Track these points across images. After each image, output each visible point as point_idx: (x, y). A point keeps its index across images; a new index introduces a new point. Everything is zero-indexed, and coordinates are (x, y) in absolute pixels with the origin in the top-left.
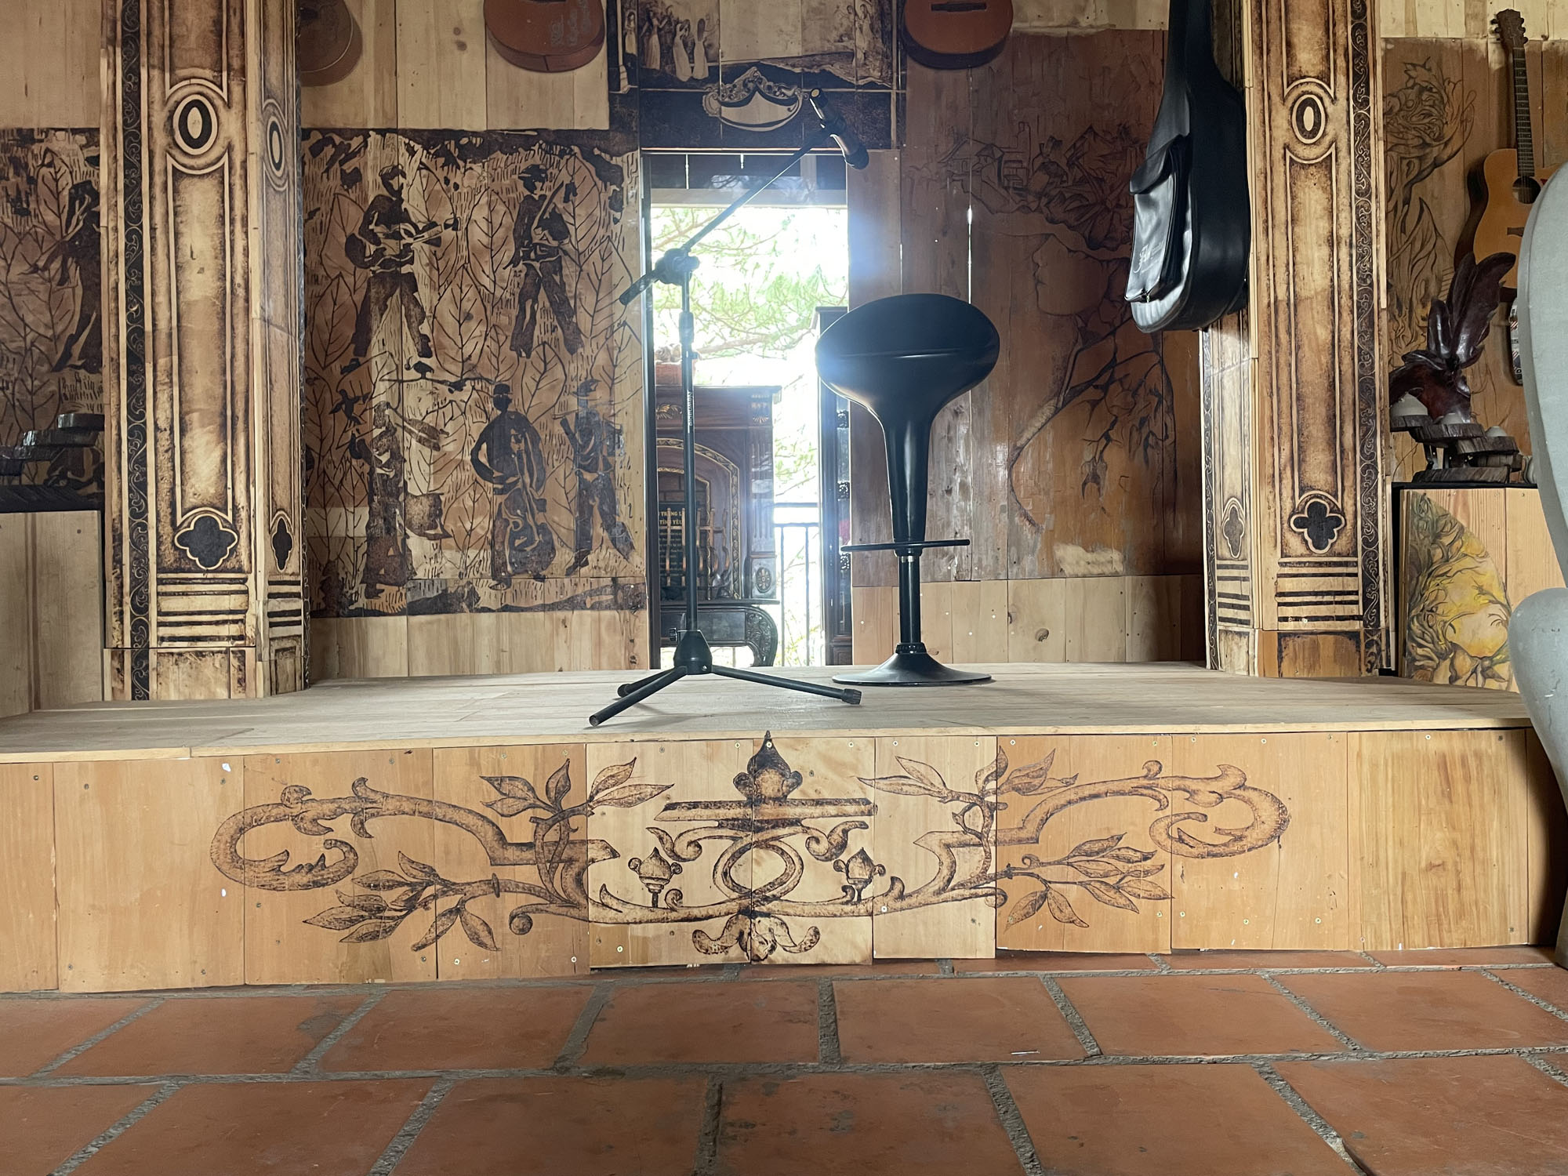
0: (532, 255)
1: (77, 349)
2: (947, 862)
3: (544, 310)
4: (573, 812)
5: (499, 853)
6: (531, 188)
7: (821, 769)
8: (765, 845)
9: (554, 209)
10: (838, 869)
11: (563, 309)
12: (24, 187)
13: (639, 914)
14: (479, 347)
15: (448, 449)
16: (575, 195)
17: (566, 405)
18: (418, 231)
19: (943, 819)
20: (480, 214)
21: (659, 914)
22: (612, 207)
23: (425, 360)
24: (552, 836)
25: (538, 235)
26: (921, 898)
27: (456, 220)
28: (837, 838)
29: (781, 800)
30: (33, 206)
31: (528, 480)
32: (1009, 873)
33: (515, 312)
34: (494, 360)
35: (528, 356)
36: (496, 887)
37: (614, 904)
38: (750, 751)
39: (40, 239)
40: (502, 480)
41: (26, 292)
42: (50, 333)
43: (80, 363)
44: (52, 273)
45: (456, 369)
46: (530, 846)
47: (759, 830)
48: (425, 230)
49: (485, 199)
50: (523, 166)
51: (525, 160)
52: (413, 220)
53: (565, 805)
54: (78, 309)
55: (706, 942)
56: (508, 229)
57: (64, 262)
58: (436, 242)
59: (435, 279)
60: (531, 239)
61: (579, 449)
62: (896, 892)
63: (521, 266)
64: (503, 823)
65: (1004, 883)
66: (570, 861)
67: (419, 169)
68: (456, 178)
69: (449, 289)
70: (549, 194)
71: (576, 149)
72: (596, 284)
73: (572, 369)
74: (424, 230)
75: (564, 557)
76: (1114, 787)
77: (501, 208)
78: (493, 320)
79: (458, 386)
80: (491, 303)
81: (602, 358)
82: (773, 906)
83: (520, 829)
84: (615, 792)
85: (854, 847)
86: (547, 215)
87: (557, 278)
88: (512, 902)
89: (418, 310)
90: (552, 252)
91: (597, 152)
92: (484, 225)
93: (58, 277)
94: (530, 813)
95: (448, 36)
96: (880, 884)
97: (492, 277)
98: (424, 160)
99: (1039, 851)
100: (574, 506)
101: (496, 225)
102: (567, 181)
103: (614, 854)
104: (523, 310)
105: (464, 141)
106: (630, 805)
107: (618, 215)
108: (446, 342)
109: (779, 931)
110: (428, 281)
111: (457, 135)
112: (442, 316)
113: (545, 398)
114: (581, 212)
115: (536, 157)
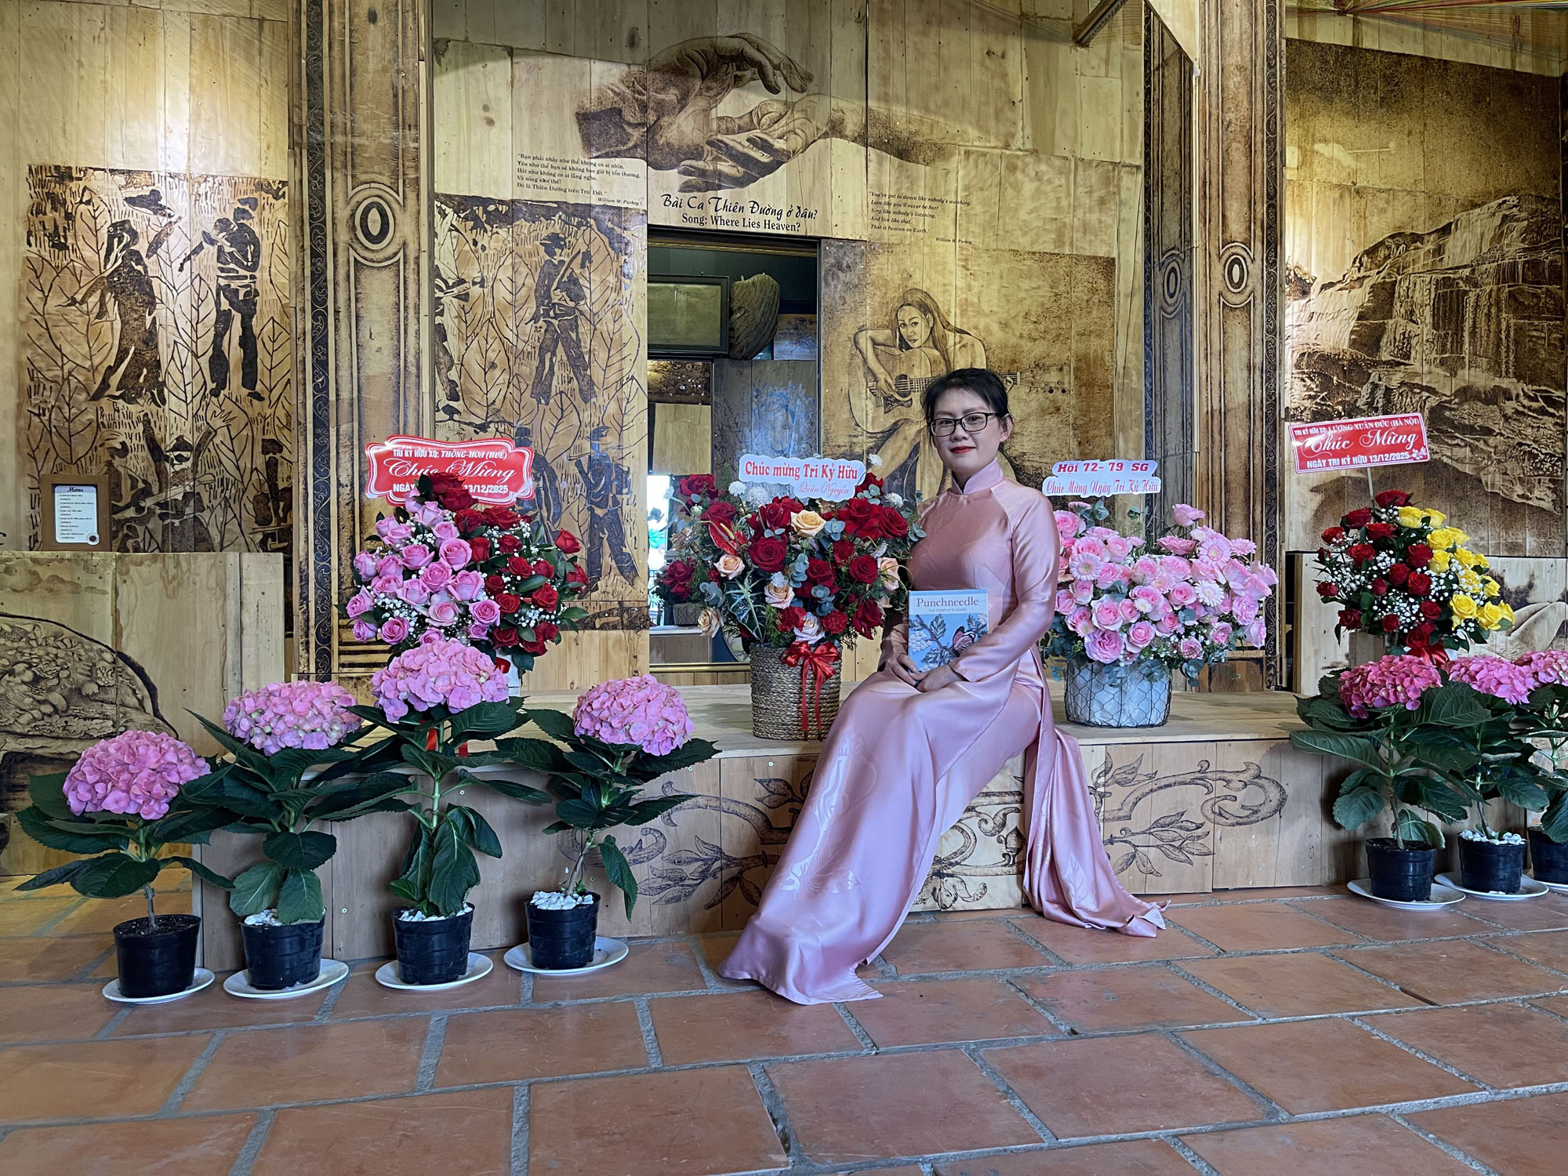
0: (552, 313)
1: (115, 380)
6: (551, 254)
9: (571, 274)
11: (578, 362)
12: (62, 223)
14: (502, 393)
16: (590, 262)
18: (448, 287)
20: (504, 275)
22: (622, 274)
23: (452, 403)
25: (557, 296)
27: (483, 280)
30: (70, 241)
31: (545, 514)
33: (535, 364)
34: (515, 405)
35: (547, 403)
39: (78, 272)
41: (64, 323)
42: (87, 364)
43: (118, 394)
44: (91, 306)
45: (482, 412)
48: (455, 285)
49: (509, 261)
50: (545, 234)
51: (544, 228)
52: (444, 276)
54: (117, 342)
56: (530, 289)
57: (103, 296)
58: (464, 297)
59: (463, 331)
60: (550, 298)
63: (541, 322)
67: (450, 230)
68: (483, 240)
69: (475, 341)
70: (567, 260)
71: (592, 222)
72: (608, 342)
73: (586, 417)
74: (453, 287)
77: (524, 270)
78: (515, 369)
79: (482, 428)
80: (513, 354)
81: (612, 408)
82: (956, 869)
86: (565, 279)
87: (574, 335)
89: (447, 358)
90: (569, 311)
91: (610, 225)
92: (508, 284)
93: (96, 310)
95: (480, 111)
97: (515, 331)
98: (454, 223)
100: (586, 537)
101: (520, 282)
102: (583, 250)
104: (542, 362)
105: (492, 208)
107: (628, 282)
108: (472, 387)
109: (960, 887)
110: (456, 332)
111: (484, 202)
112: (469, 364)
113: (562, 442)
114: (596, 278)
115: (556, 226)
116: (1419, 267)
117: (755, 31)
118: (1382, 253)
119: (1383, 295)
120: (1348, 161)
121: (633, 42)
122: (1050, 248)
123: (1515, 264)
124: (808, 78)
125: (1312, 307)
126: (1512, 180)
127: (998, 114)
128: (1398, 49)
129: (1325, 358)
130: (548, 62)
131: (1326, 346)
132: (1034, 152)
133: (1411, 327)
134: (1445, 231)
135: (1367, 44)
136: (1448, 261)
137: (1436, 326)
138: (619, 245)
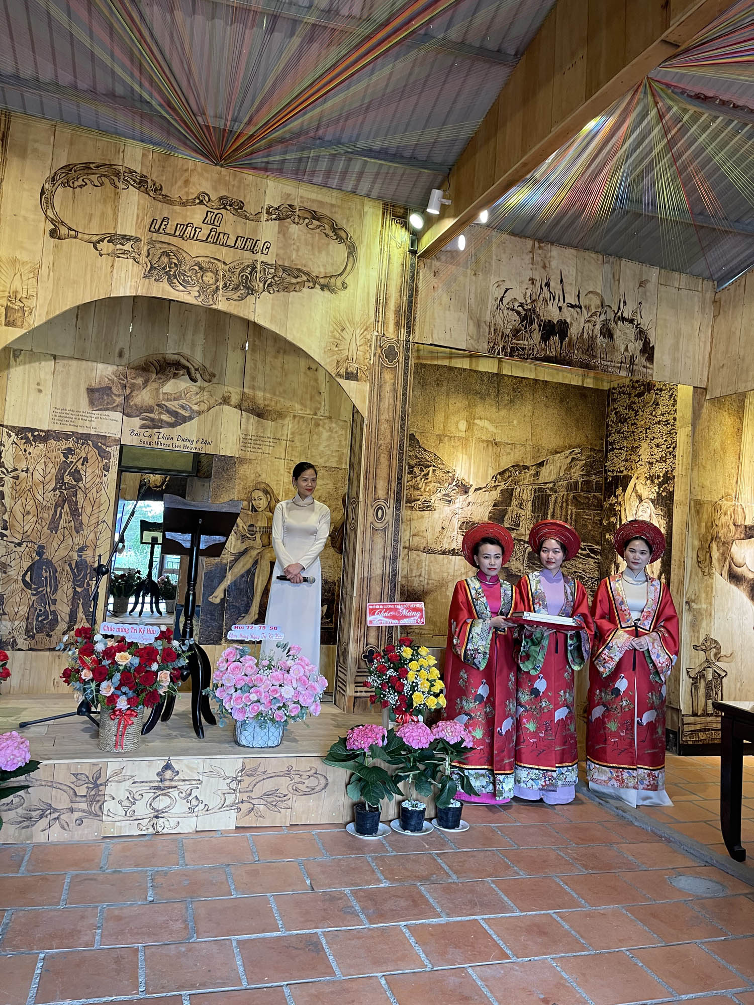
0: (63, 487)
2: (223, 799)
3: (67, 513)
4: (101, 785)
5: (74, 799)
6: (67, 458)
7: (186, 770)
8: (165, 795)
9: (76, 468)
10: (188, 802)
11: (75, 513)
13: (120, 818)
14: (32, 527)
15: (10, 573)
16: (87, 463)
17: (71, 557)
18: (8, 472)
19: (223, 785)
20: (40, 467)
21: (127, 818)
22: (104, 469)
23: (4, 532)
24: (93, 793)
25: (67, 479)
26: (214, 811)
27: (28, 469)
28: (188, 792)
29: (171, 780)
31: (48, 590)
32: (242, 802)
33: (52, 512)
34: (39, 534)
35: (56, 533)
36: (72, 810)
37: (112, 815)
38: (163, 764)
40: (36, 589)
45: (19, 537)
46: (85, 796)
47: (163, 790)
48: (11, 471)
49: (43, 460)
50: (64, 447)
52: (6, 466)
53: (98, 782)
55: (141, 827)
56: (53, 475)
58: (17, 478)
59: (14, 494)
60: (64, 480)
61: (75, 576)
62: (206, 809)
63: (57, 492)
64: (76, 789)
65: (240, 805)
66: (99, 801)
67: (12, 444)
68: (30, 449)
69: (20, 500)
70: (75, 461)
71: (90, 442)
72: (93, 503)
73: (76, 541)
76: (278, 774)
77: (51, 465)
78: (40, 515)
79: (19, 544)
80: (39, 507)
81: (92, 536)
82: (165, 814)
83: (82, 791)
84: (116, 778)
85: (193, 795)
86: (73, 470)
87: (74, 499)
88: (76, 815)
89: (3, 508)
90: (73, 487)
91: (100, 444)
92: (41, 472)
94: (86, 785)
95: (33, 386)
96: (201, 806)
97: (42, 496)
98: (15, 440)
99: (253, 795)
100: (70, 603)
101: (48, 471)
102: (84, 456)
103: (114, 799)
104: (56, 512)
105: (36, 433)
106: (120, 782)
107: (106, 473)
108: (16, 523)
109: (166, 823)
110: (10, 495)
111: (32, 430)
112: (15, 512)
113: (62, 553)
114: (89, 470)
115: (70, 444)
116: (526, 481)
118: (507, 474)
119: (507, 495)
120: (492, 428)
123: (577, 482)
124: (213, 375)
125: (470, 499)
126: (578, 441)
128: (522, 376)
131: (476, 519)
132: (330, 418)
133: (520, 511)
134: (541, 464)
135: (505, 372)
136: (541, 480)
137: (533, 512)
138: (103, 454)
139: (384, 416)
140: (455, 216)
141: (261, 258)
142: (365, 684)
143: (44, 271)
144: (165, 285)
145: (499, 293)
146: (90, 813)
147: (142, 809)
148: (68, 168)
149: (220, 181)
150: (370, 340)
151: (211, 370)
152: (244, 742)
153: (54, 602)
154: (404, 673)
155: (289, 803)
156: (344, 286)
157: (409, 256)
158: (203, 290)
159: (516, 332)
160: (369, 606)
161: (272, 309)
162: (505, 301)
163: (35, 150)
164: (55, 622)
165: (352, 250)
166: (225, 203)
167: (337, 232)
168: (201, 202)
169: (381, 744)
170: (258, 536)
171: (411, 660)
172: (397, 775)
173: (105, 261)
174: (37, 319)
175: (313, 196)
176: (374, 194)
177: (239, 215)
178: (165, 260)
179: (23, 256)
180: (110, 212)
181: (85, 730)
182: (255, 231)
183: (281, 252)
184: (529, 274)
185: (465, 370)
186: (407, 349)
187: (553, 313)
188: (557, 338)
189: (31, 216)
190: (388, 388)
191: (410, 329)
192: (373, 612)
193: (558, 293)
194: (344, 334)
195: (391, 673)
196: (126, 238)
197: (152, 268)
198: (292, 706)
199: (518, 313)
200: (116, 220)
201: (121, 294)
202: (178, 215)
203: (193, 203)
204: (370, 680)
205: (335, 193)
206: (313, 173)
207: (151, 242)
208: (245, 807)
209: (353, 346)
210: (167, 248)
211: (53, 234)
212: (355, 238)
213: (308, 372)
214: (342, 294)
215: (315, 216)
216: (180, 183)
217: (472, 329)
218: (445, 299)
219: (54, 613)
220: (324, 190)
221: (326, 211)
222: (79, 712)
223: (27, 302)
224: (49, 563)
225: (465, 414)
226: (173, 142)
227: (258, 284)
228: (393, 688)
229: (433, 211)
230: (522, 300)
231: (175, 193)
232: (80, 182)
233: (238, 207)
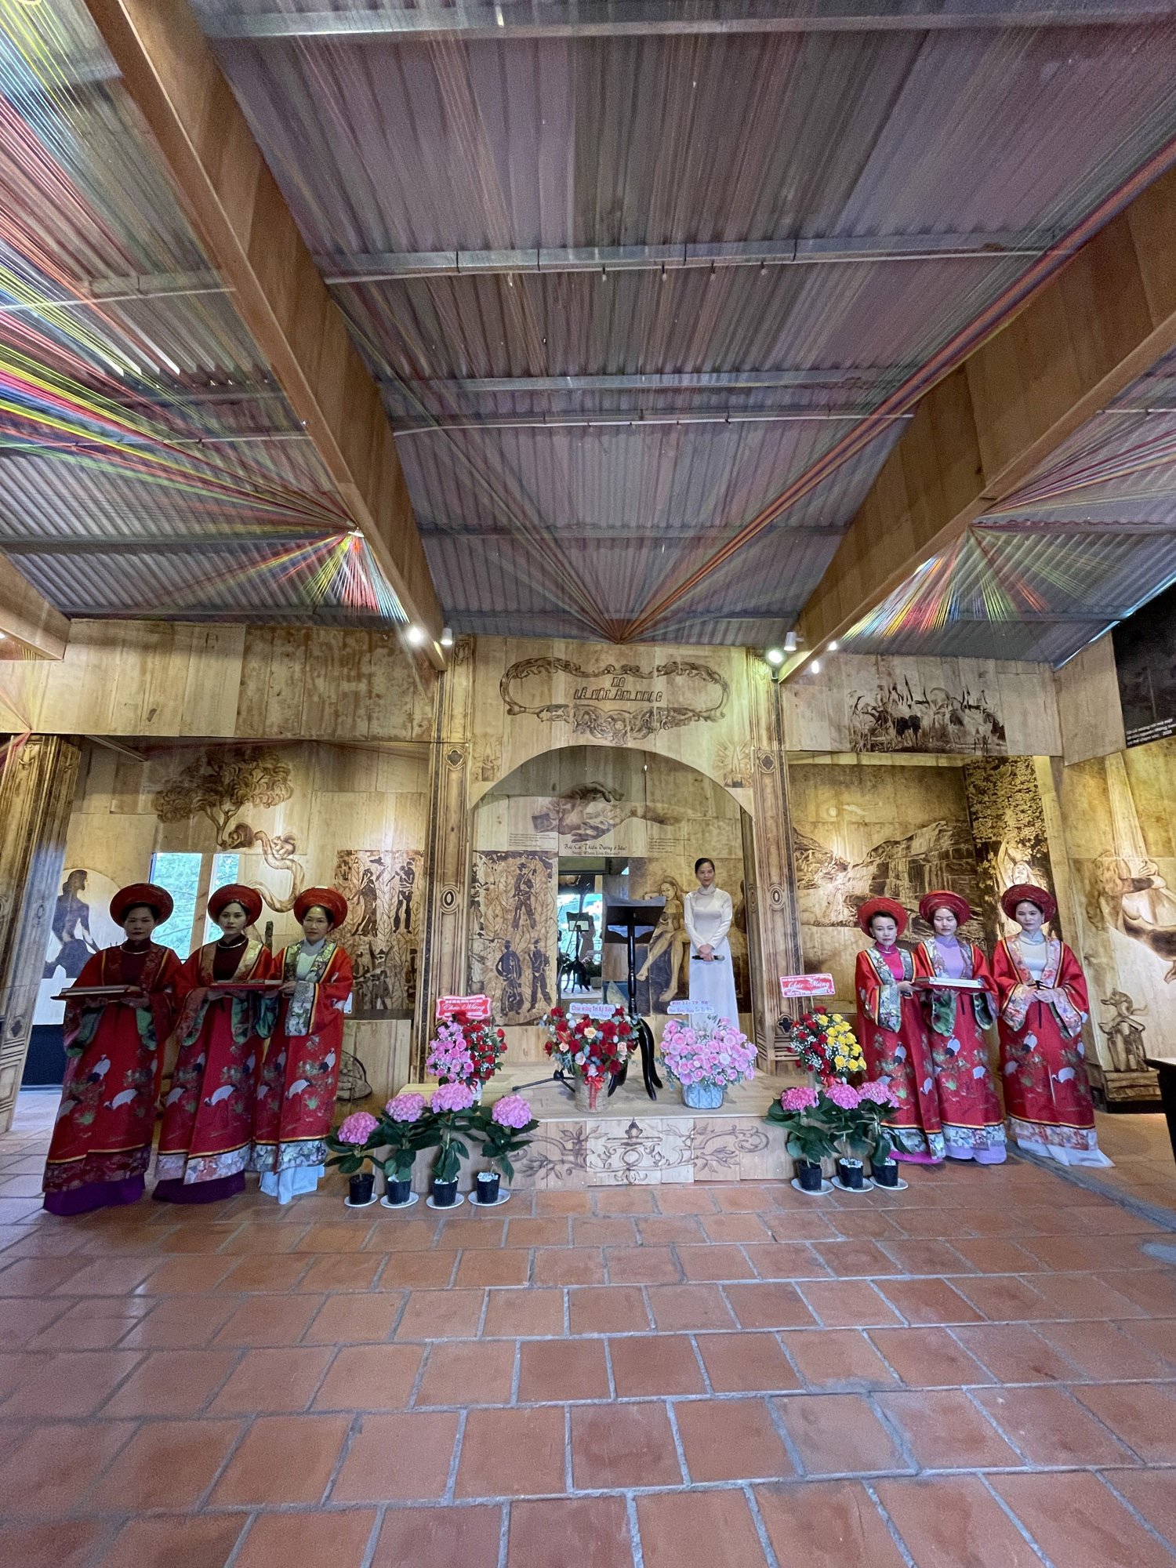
0: (520, 894)
2: (681, 1154)
4: (583, 1140)
5: (563, 1152)
6: (521, 870)
7: (648, 1128)
8: (633, 1150)
9: (528, 878)
10: (652, 1157)
11: (530, 913)
13: (600, 1170)
14: (500, 927)
16: (536, 873)
18: (481, 887)
19: (679, 1142)
20: (502, 880)
21: (605, 1170)
22: (548, 876)
23: (480, 931)
24: (577, 1147)
25: (523, 887)
26: (674, 1165)
27: (495, 882)
28: (652, 1148)
29: (637, 1137)
30: (350, 877)
31: (515, 976)
32: (697, 1158)
33: (513, 914)
35: (517, 930)
36: (563, 1162)
37: (593, 1167)
38: (629, 1123)
40: (506, 976)
45: (492, 935)
46: (571, 1150)
47: (632, 1146)
48: (484, 886)
49: (505, 874)
50: (519, 863)
52: (480, 882)
53: (581, 1138)
54: (362, 914)
55: (617, 1178)
56: (512, 884)
57: (359, 897)
58: (487, 889)
59: (487, 903)
60: (520, 888)
61: (533, 964)
62: (668, 1163)
63: (516, 898)
64: (565, 1144)
65: (696, 1161)
66: (582, 1154)
67: (483, 863)
68: (496, 867)
69: (491, 906)
70: (527, 873)
71: (537, 857)
75: (527, 1005)
76: (725, 1133)
79: (492, 941)
80: (505, 910)
81: (543, 931)
82: (635, 1168)
84: (594, 1135)
85: (656, 1151)
87: (529, 902)
88: (567, 1166)
89: (479, 914)
90: (527, 893)
91: (544, 858)
92: (504, 883)
93: (356, 902)
94: (572, 1141)
95: (495, 819)
96: (663, 1161)
98: (485, 861)
99: (705, 1152)
100: (531, 986)
102: (533, 868)
103: (594, 1153)
104: (516, 913)
105: (499, 854)
106: (597, 1138)
107: (550, 878)
108: (489, 925)
109: (637, 1175)
110: (483, 904)
111: (496, 852)
112: (488, 916)
113: (523, 945)
114: (538, 879)
115: (523, 860)
116: (899, 855)
117: (601, 779)
118: (880, 850)
119: (884, 868)
120: (860, 812)
121: (554, 788)
122: (726, 856)
123: (948, 851)
124: (622, 795)
125: (850, 875)
126: (942, 814)
127: (701, 803)
128: (882, 764)
129: (858, 897)
130: (522, 799)
131: (858, 892)
132: (717, 818)
133: (898, 882)
134: (911, 838)
135: (864, 762)
136: (913, 852)
137: (911, 881)
138: (548, 866)
139: (769, 814)
140: (810, 649)
141: (656, 705)
142: (789, 1049)
143: (505, 739)
144: (588, 735)
145: (853, 702)
146: (577, 1164)
147: (616, 1162)
148: (516, 666)
149: (622, 654)
150: (748, 755)
151: (620, 791)
152: (691, 1104)
153: (520, 985)
154: (823, 1039)
155: (737, 1159)
156: (723, 715)
157: (772, 684)
158: (615, 734)
159: (873, 732)
160: (782, 979)
161: (669, 740)
162: (859, 707)
163: (494, 657)
164: (521, 1002)
165: (725, 687)
166: (626, 669)
167: (712, 676)
168: (609, 672)
169: (814, 1105)
170: (670, 921)
171: (828, 1027)
172: (832, 1134)
173: (545, 725)
174: (502, 774)
175: (691, 652)
176: (739, 641)
177: (638, 676)
178: (587, 717)
179: (490, 730)
180: (546, 691)
181: (561, 1093)
182: (649, 685)
183: (671, 698)
184: (878, 682)
185: (827, 765)
186: (781, 757)
187: (903, 711)
188: (911, 731)
189: (495, 703)
190: (769, 790)
191: (780, 741)
192: (786, 984)
193: (905, 693)
194: (727, 752)
195: (811, 1039)
196: (559, 707)
197: (578, 724)
198: (729, 1071)
199: (873, 715)
200: (550, 696)
201: (558, 746)
202: (593, 684)
203: (603, 673)
204: (793, 1046)
205: (707, 648)
206: (689, 636)
207: (576, 706)
208: (700, 1162)
209: (736, 761)
210: (587, 708)
211: (510, 712)
212: (726, 677)
213: (696, 784)
214: (723, 722)
215: (693, 667)
216: (593, 661)
217: (835, 734)
218: (808, 713)
219: (520, 995)
220: (699, 647)
221: (702, 662)
222: (556, 1078)
223: (495, 762)
224: (514, 954)
225: (833, 802)
226: (586, 634)
227: (656, 725)
228: (816, 1053)
229: (790, 648)
230: (874, 704)
231: (591, 669)
232: (525, 673)
233: (635, 671)
